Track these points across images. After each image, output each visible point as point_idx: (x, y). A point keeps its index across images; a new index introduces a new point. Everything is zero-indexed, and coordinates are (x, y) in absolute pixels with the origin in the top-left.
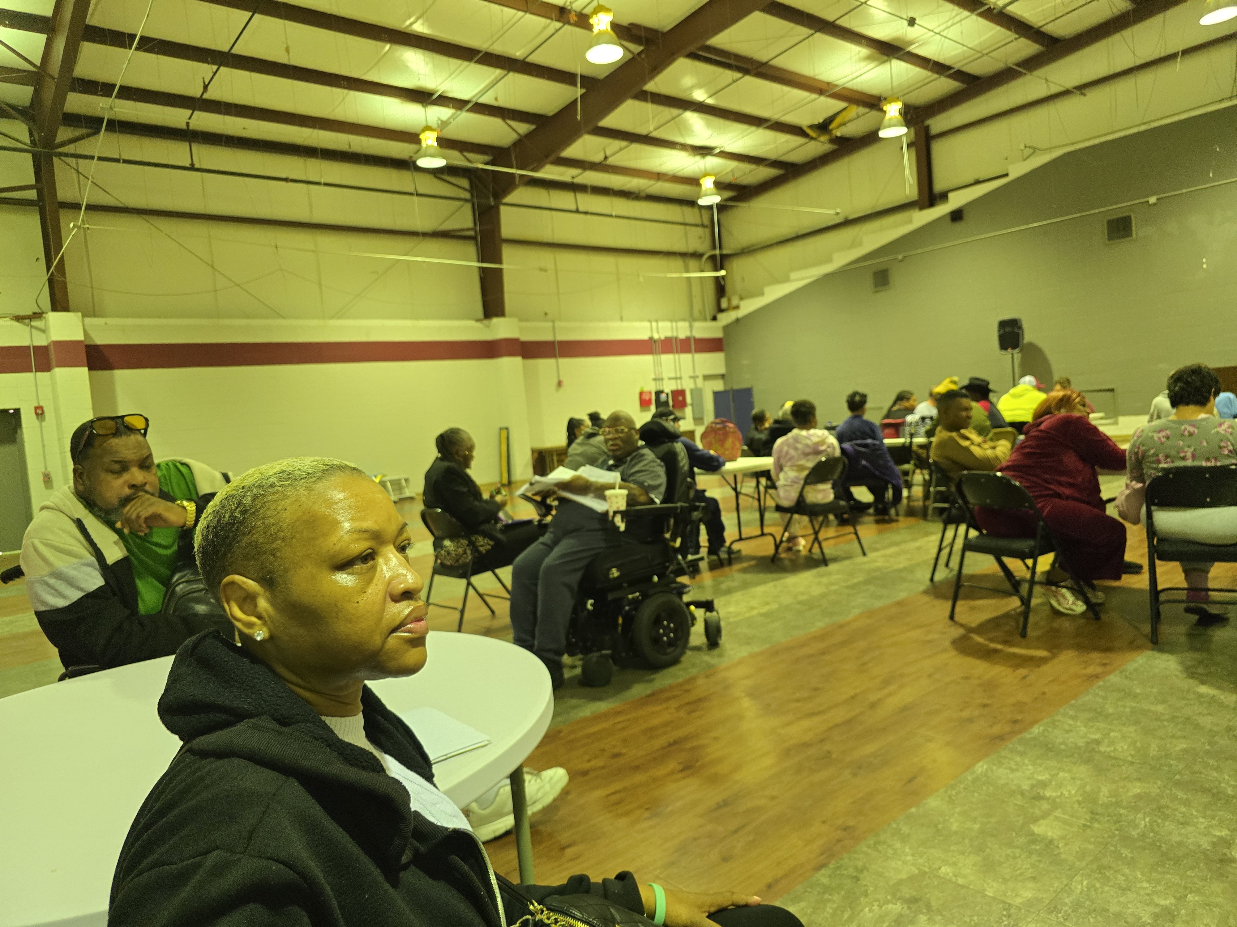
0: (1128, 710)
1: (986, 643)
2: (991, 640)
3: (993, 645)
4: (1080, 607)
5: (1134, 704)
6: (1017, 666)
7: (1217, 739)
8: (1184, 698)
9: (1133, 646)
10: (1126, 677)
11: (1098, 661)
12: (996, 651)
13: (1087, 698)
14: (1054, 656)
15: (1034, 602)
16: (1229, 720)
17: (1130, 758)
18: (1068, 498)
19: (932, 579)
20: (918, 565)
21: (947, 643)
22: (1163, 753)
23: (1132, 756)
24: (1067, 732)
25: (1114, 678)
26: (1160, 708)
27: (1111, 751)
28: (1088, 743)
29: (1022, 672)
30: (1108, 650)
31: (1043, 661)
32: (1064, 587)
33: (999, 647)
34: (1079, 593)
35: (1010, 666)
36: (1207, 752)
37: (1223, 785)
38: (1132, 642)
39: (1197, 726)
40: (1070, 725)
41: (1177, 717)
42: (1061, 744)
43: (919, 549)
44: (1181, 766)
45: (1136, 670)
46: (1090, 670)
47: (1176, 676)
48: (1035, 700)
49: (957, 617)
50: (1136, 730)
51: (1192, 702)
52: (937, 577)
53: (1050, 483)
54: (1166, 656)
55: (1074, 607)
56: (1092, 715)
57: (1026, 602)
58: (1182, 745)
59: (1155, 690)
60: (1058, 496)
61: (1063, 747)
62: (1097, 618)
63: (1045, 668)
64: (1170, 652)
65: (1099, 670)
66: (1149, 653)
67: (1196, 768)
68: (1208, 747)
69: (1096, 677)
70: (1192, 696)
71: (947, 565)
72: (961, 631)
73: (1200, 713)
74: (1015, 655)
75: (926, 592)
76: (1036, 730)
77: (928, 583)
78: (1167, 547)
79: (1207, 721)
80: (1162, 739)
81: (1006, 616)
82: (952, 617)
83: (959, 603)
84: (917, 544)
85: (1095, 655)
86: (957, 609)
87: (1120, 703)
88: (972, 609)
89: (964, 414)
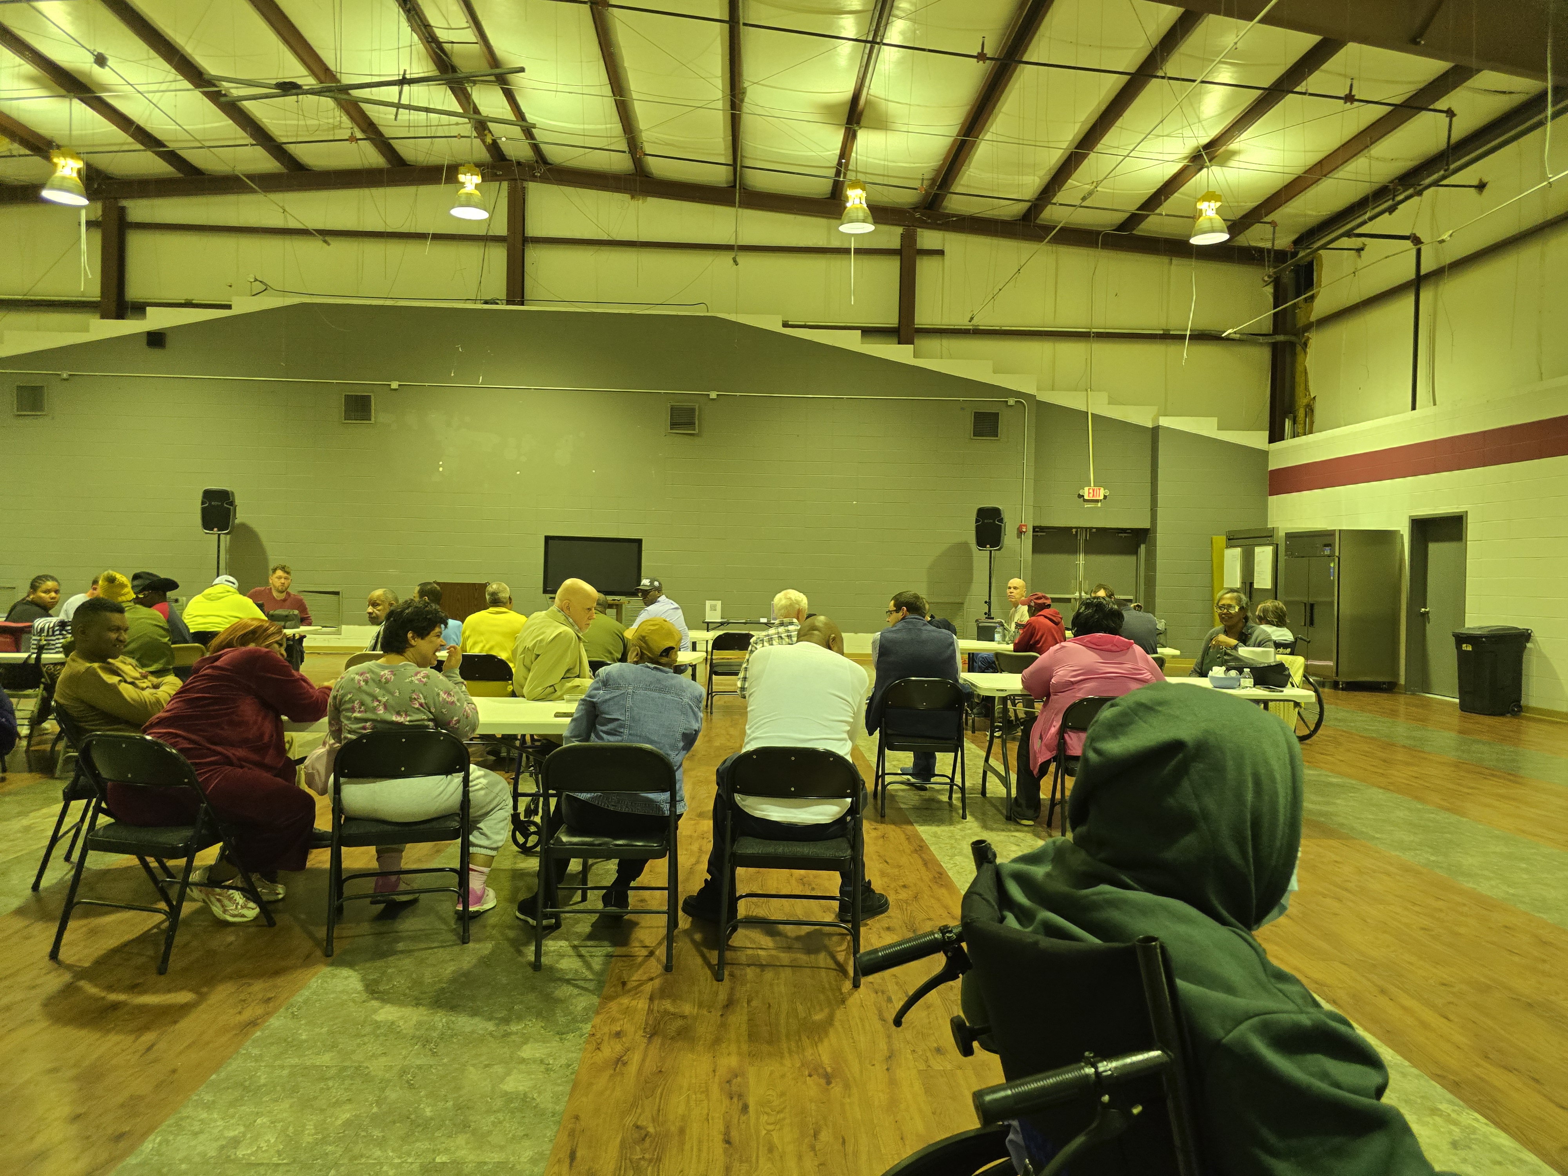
0: (285, 1072)
1: (103, 994)
2: (110, 988)
3: (113, 997)
4: (252, 911)
5: (295, 1061)
6: (146, 1028)
7: (388, 1092)
8: (358, 1035)
9: (308, 961)
10: (293, 1016)
11: (260, 996)
12: (115, 1006)
13: (235, 1065)
14: (202, 997)
15: (187, 908)
16: (405, 1058)
17: (275, 1160)
18: (241, 763)
19: (36, 887)
20: (18, 860)
21: (35, 1007)
22: (320, 1136)
23: (279, 1153)
24: (196, 1134)
25: (275, 1022)
26: (326, 1059)
27: (252, 1154)
28: (223, 1147)
29: (149, 1037)
30: (277, 973)
31: (184, 1009)
32: (230, 887)
33: (122, 997)
34: (251, 894)
35: (132, 1032)
36: (374, 1118)
37: (385, 1168)
38: (308, 957)
39: (367, 1078)
40: (202, 1121)
41: (345, 1068)
42: (182, 1161)
43: (27, 829)
44: (340, 1151)
45: (305, 1002)
46: (247, 1015)
47: (354, 1001)
48: (158, 1086)
49: (63, 955)
50: (291, 1106)
51: (366, 1039)
52: (44, 884)
53: (215, 744)
54: (345, 972)
55: (245, 912)
56: (237, 1094)
57: (174, 912)
58: (345, 1114)
59: (325, 1030)
60: (228, 761)
61: (184, 1166)
62: (271, 923)
63: (186, 1024)
64: (351, 965)
65: (259, 1011)
66: (326, 970)
67: (356, 1151)
68: (375, 1110)
69: (253, 1023)
70: (368, 1029)
71: (67, 858)
72: (67, 977)
73: (373, 1055)
74: (143, 1009)
75: (20, 912)
76: (148, 1146)
77: (29, 892)
78: (353, 830)
79: (377, 1067)
80: (322, 1110)
81: (143, 939)
82: (54, 955)
83: (72, 924)
84: (25, 822)
85: (258, 987)
86: (67, 937)
87: (278, 1063)
88: (93, 932)
89: (114, 636)
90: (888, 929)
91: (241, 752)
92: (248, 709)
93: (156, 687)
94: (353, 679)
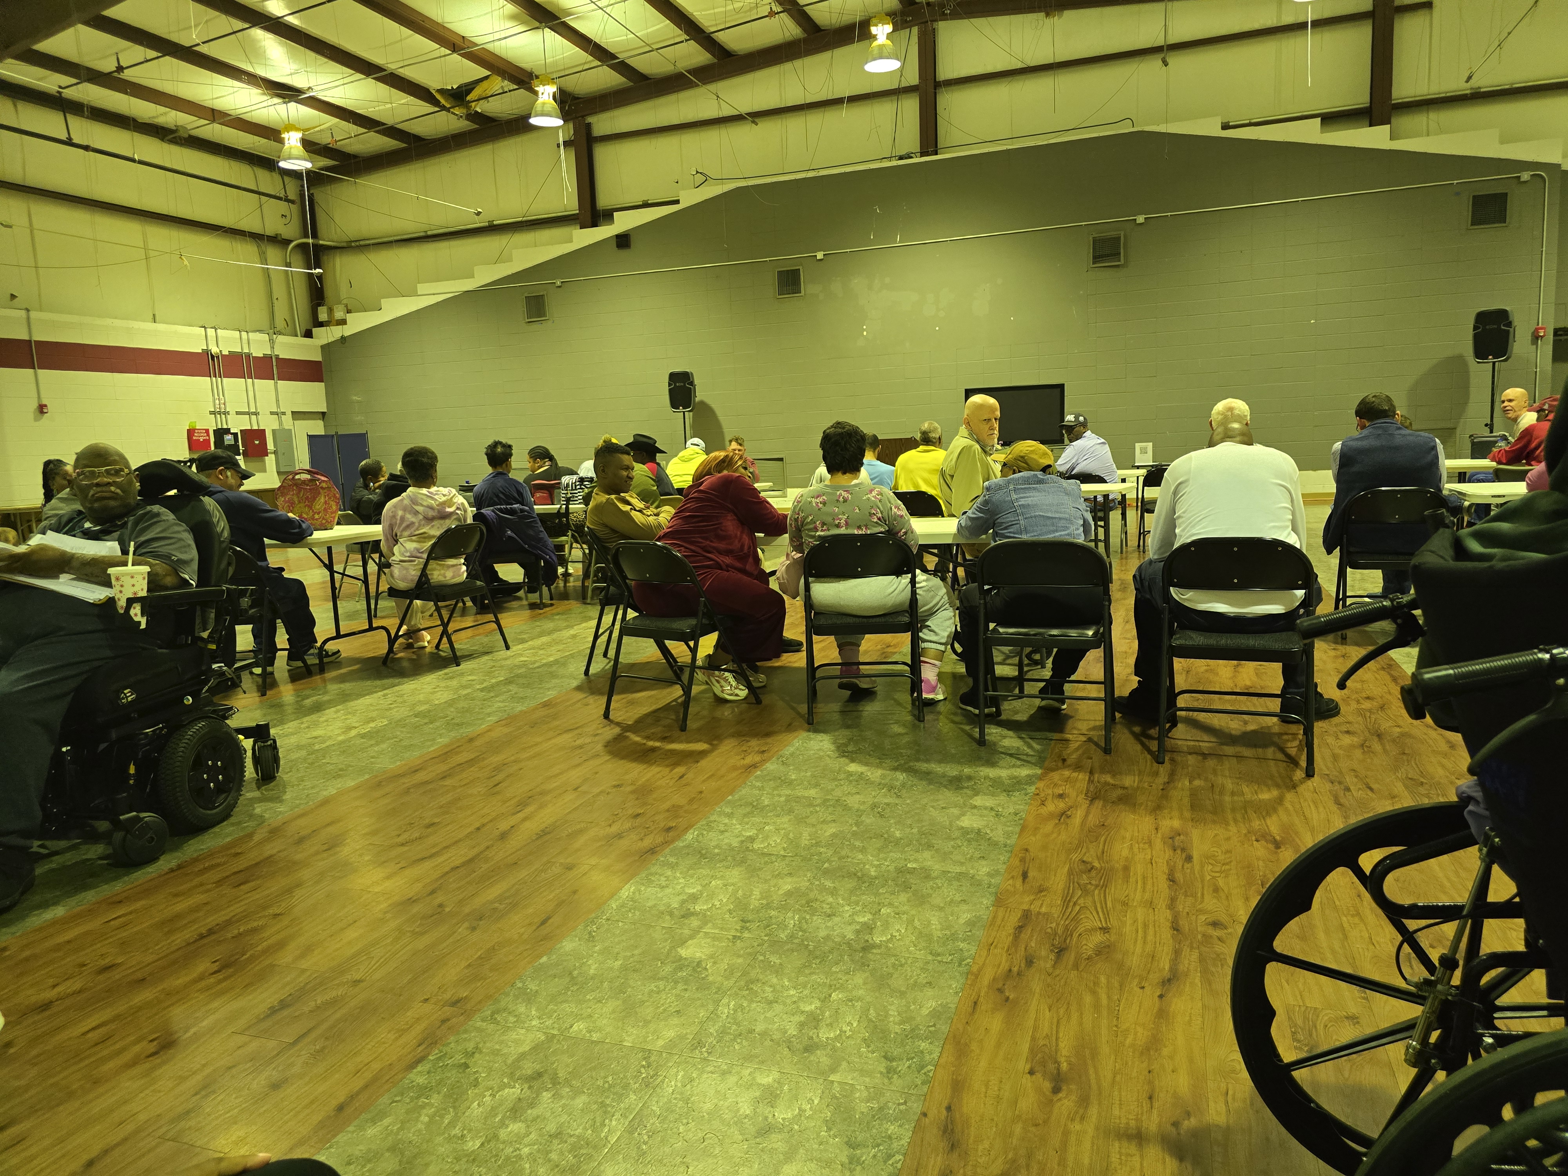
0: (783, 799)
1: (645, 741)
2: (648, 738)
3: (651, 743)
4: (743, 693)
5: (788, 792)
6: (676, 764)
7: (863, 818)
8: (835, 779)
9: (790, 728)
10: (783, 763)
11: (757, 749)
12: (653, 750)
13: (744, 792)
14: (714, 747)
15: (695, 690)
16: (874, 797)
17: (782, 853)
18: (728, 567)
19: (587, 672)
20: (572, 656)
21: (599, 747)
22: (814, 842)
23: (784, 849)
24: (722, 832)
25: (771, 766)
26: (812, 792)
27: (764, 848)
28: (742, 842)
29: (680, 770)
30: (768, 735)
31: (703, 754)
32: (725, 670)
33: (657, 744)
34: (741, 676)
35: (667, 766)
36: (854, 834)
37: (867, 867)
38: (790, 725)
39: (846, 808)
40: (726, 824)
41: (828, 800)
42: (715, 847)
43: (574, 637)
44: (830, 853)
45: (792, 755)
46: (748, 760)
47: (828, 756)
48: (691, 801)
49: (611, 717)
50: (789, 821)
51: (842, 783)
52: (592, 670)
53: (709, 552)
54: (821, 736)
55: (737, 691)
56: (748, 809)
57: (687, 691)
58: (831, 830)
59: (809, 774)
60: (719, 566)
61: (716, 851)
62: (759, 702)
63: (703, 763)
64: (824, 731)
65: (757, 758)
66: (805, 734)
67: (843, 853)
68: (855, 828)
69: (754, 766)
70: (842, 776)
71: (605, 655)
72: (617, 730)
73: (849, 793)
74: (673, 752)
75: (579, 688)
76: (690, 836)
77: (583, 676)
78: (822, 621)
79: (853, 801)
80: (813, 826)
81: (667, 708)
82: (606, 715)
83: (615, 698)
84: (572, 632)
85: (754, 743)
86: (613, 705)
87: (775, 792)
88: (632, 703)
89: (625, 473)
90: (1348, 732)
91: (728, 560)
92: (730, 524)
93: (657, 515)
94: (810, 502)
